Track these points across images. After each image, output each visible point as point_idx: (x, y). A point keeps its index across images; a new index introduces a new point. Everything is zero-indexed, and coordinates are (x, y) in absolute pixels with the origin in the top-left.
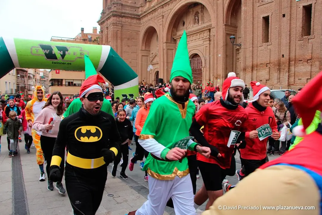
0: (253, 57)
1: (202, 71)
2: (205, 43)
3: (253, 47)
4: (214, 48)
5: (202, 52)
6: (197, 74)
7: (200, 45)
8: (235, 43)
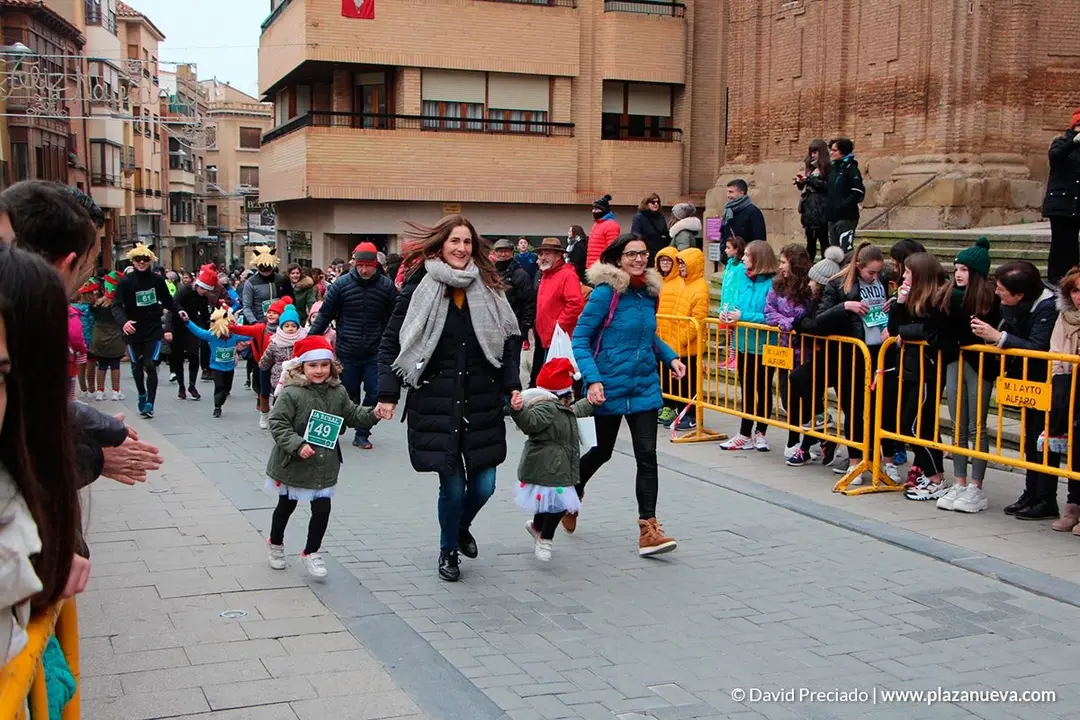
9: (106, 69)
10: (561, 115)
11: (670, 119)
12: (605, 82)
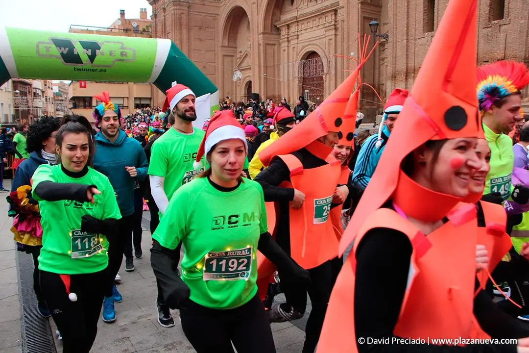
0: (407, 55)
1: (323, 80)
2: (328, 33)
3: (407, 40)
4: (343, 42)
5: (322, 49)
6: (315, 85)
7: (320, 37)
8: (377, 33)
9: (37, 90)
10: (125, 105)
11: (150, 104)
12: (135, 98)
